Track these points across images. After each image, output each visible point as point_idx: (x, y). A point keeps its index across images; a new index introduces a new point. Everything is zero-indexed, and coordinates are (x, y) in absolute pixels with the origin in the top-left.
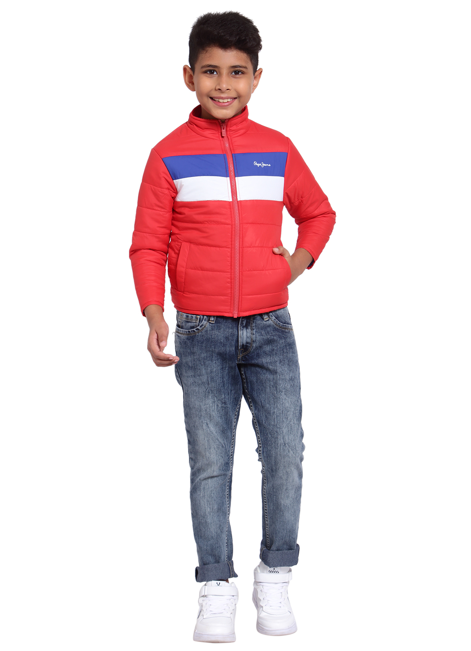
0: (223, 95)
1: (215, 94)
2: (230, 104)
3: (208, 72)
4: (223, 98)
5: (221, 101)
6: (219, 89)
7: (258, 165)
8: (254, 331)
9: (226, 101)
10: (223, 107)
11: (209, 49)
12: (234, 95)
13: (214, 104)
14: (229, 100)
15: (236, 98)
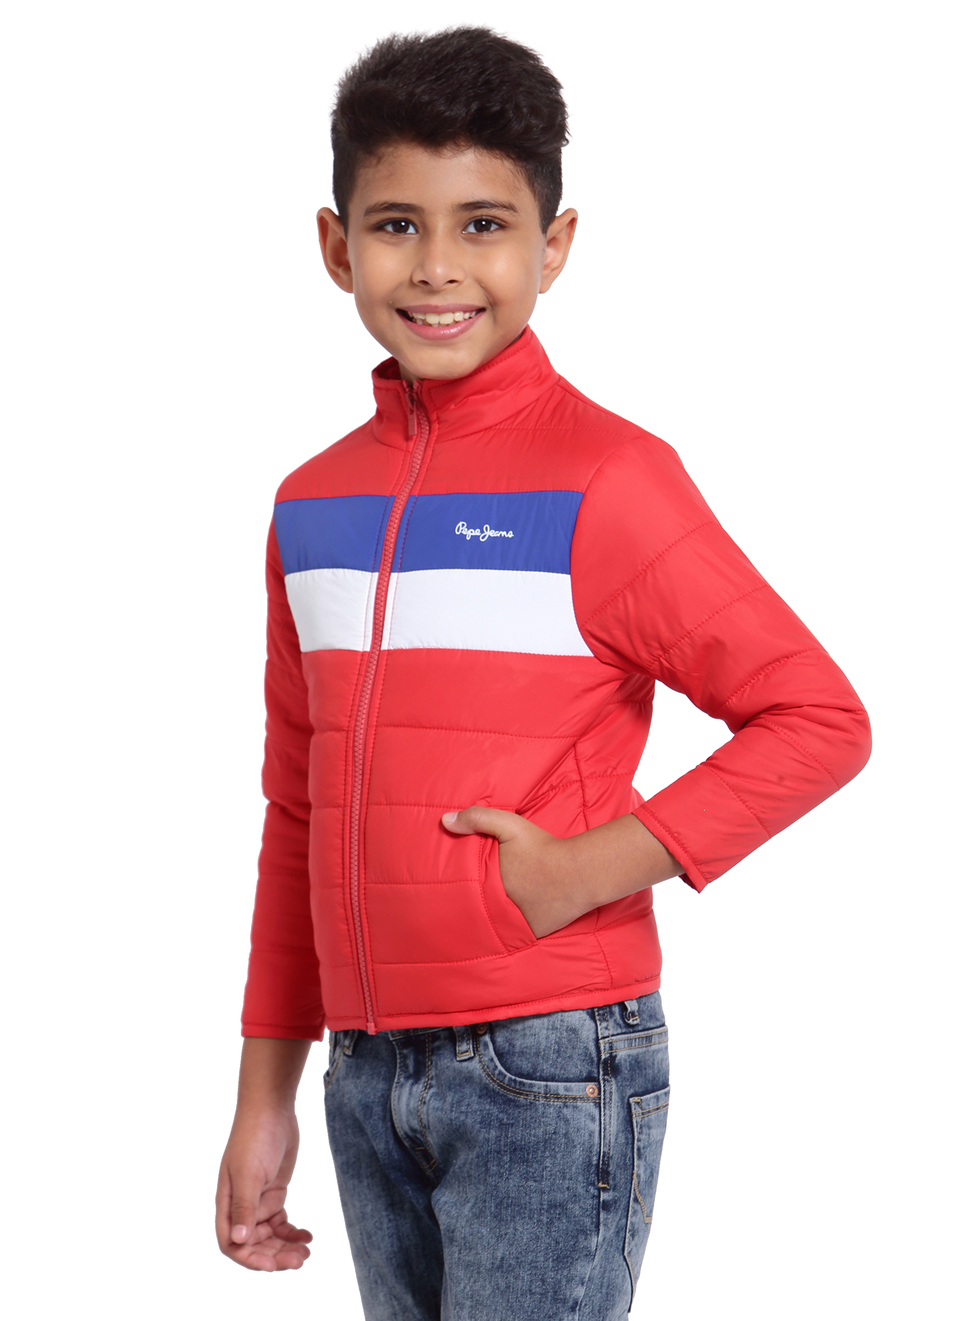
0: (435, 301)
1: (412, 299)
2: (462, 332)
3: (390, 228)
4: (438, 311)
5: (432, 319)
6: (425, 283)
7: (469, 533)
8: (432, 1091)
9: (447, 319)
10: (441, 340)
11: (388, 151)
12: (475, 298)
13: (410, 333)
14: (459, 316)
15: (481, 310)
